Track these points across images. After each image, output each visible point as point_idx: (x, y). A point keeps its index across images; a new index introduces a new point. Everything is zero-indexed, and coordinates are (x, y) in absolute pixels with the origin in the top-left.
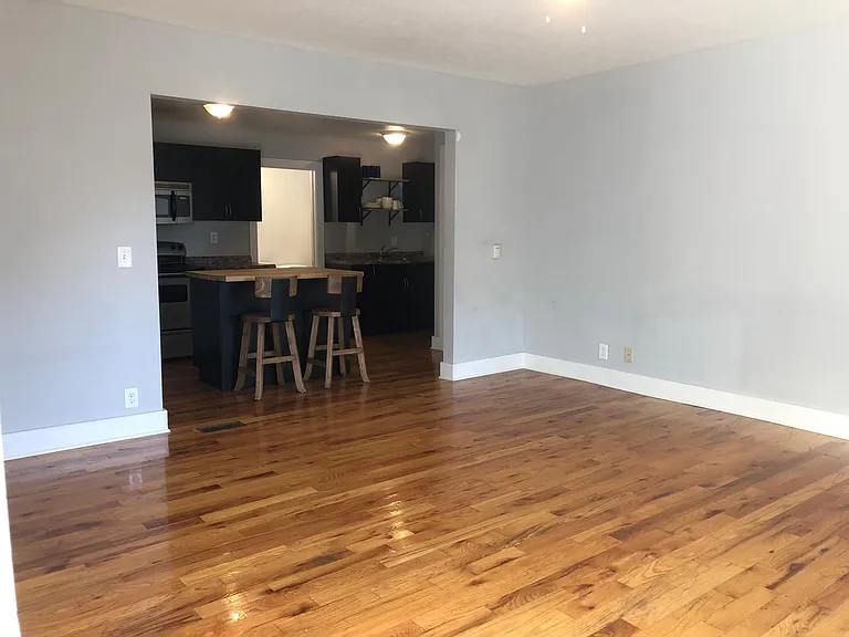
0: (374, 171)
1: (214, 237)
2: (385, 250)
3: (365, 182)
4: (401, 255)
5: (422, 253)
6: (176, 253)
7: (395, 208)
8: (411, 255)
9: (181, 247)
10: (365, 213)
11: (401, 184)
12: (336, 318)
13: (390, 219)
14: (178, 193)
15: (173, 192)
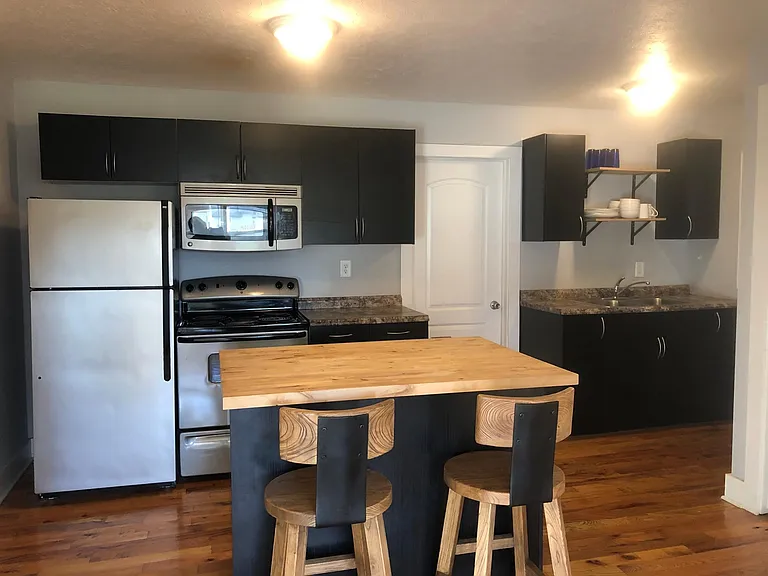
0: (608, 158)
1: (346, 268)
2: (623, 285)
3: (591, 177)
4: (650, 293)
5: (686, 290)
6: (284, 293)
7: (644, 216)
8: (669, 292)
9: (292, 284)
10: (590, 225)
11: (654, 177)
12: (500, 509)
13: (633, 234)
14: (279, 202)
15: (270, 201)
